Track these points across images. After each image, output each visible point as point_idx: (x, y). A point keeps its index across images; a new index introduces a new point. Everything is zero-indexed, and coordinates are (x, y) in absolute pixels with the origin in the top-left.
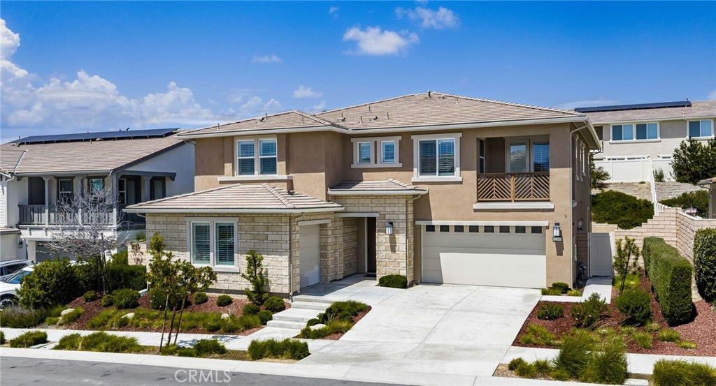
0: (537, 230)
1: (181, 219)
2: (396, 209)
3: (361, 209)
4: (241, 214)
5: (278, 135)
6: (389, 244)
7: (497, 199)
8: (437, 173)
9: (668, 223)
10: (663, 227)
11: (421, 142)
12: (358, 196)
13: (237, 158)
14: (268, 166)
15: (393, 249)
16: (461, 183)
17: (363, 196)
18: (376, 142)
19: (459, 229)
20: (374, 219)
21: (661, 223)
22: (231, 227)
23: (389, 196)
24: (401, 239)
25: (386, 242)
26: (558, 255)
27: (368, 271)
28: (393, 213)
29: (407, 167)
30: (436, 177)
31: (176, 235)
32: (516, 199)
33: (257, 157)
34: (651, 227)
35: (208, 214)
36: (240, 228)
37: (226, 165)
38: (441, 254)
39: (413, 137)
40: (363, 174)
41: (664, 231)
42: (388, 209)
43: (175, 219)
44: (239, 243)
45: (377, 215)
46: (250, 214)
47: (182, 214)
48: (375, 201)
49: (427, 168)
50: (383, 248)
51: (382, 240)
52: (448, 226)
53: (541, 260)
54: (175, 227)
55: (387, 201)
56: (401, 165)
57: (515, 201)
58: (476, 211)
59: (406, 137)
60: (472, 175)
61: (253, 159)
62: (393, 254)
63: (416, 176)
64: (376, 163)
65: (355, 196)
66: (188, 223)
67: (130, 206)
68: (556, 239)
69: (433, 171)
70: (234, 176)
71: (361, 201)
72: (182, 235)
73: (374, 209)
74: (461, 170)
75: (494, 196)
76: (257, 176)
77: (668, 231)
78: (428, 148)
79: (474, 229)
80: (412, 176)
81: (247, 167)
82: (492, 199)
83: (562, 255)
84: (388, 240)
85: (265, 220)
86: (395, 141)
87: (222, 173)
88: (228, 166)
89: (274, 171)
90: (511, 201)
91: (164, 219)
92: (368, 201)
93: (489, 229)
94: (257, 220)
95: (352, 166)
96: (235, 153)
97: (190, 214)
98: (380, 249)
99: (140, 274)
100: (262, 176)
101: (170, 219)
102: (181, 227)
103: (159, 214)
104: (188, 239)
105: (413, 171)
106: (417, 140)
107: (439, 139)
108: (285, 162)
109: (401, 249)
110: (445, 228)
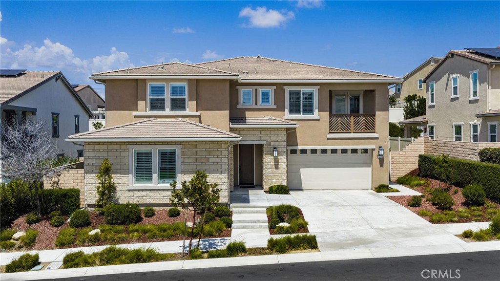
0: (366, 151)
1: (123, 147)
2: (279, 138)
3: (252, 138)
4: (184, 142)
5: (189, 80)
6: (273, 163)
7: (342, 131)
8: (302, 113)
9: (420, 146)
10: (417, 148)
11: (290, 91)
12: (250, 128)
13: (149, 97)
14: (178, 104)
15: (277, 167)
16: (318, 120)
17: (253, 129)
18: (256, 90)
19: (314, 151)
20: (262, 146)
21: (416, 146)
22: (173, 154)
23: (274, 129)
24: (283, 159)
25: (271, 162)
26: (380, 167)
27: (240, 184)
28: (277, 141)
29: (280, 108)
30: (302, 116)
31: (118, 161)
32: (354, 131)
33: (168, 97)
34: (411, 148)
35: (152, 142)
36: (183, 153)
37: (139, 102)
38: (301, 169)
39: (284, 87)
40: (246, 112)
41: (417, 151)
42: (273, 138)
43: (117, 147)
44: (183, 166)
45: (264, 143)
46: (193, 142)
47: (125, 142)
48: (263, 132)
49: (294, 109)
50: (269, 166)
51: (268, 160)
52: (306, 150)
53: (368, 170)
54: (117, 154)
55: (272, 133)
56: (275, 107)
57: (354, 132)
58: (328, 139)
59: (279, 87)
60: (326, 115)
61: (164, 99)
62: (277, 171)
63: (287, 115)
64: (256, 104)
65: (247, 129)
66: (130, 150)
67: (72, 136)
68: (379, 157)
69: (298, 112)
70: (146, 111)
71: (252, 132)
72: (124, 161)
73: (263, 138)
74: (319, 111)
75: (340, 129)
76: (168, 111)
77: (420, 151)
78: (295, 96)
79: (324, 151)
80: (284, 114)
81: (157, 105)
82: (338, 131)
83: (383, 167)
84: (273, 160)
85: (207, 146)
86: (271, 90)
87: (136, 109)
88: (141, 104)
89: (183, 108)
90: (351, 133)
91: (105, 147)
92: (258, 132)
93: (334, 151)
94: (199, 146)
95: (238, 107)
96: (147, 94)
97: (133, 142)
98: (267, 167)
99: (73, 196)
100: (172, 112)
101: (111, 147)
102: (123, 154)
103: (99, 143)
104: (130, 164)
105: (284, 111)
106: (287, 89)
107: (303, 89)
108: (195, 102)
109: (282, 167)
110: (304, 151)
